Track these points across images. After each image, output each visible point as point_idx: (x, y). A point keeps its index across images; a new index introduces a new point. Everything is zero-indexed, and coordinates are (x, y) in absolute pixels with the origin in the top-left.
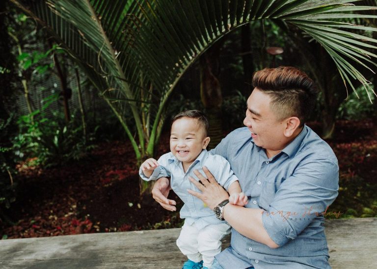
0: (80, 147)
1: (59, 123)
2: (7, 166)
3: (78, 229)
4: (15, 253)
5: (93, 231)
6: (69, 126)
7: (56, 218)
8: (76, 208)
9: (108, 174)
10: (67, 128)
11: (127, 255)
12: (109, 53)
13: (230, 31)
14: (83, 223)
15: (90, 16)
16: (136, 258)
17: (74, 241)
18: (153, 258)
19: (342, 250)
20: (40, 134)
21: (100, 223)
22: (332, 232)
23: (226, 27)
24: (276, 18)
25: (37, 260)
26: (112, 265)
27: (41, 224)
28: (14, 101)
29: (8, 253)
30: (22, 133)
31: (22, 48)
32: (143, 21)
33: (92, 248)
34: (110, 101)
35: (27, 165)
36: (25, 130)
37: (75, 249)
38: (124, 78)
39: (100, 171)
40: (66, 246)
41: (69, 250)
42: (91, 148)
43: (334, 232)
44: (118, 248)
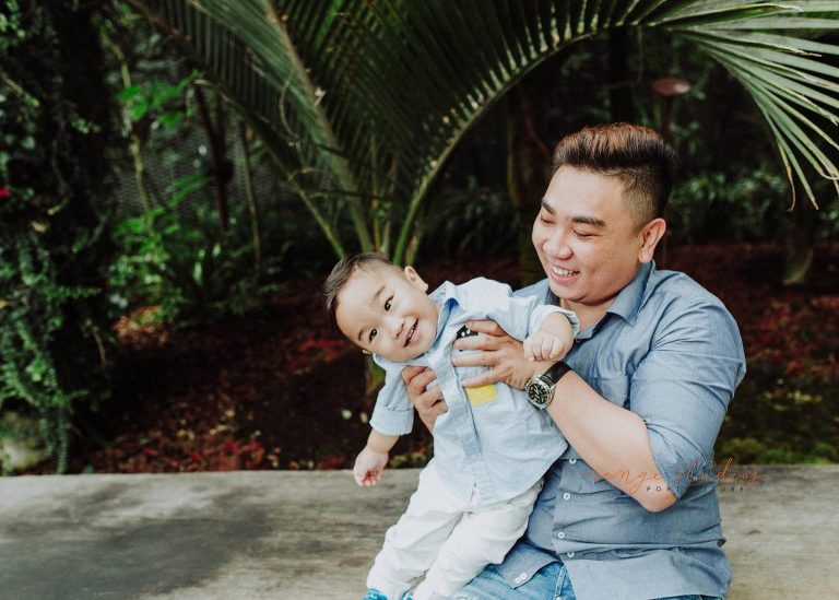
0: (248, 289)
1: (208, 235)
2: (94, 324)
3: (233, 460)
4: (104, 503)
5: (265, 465)
6: (225, 243)
7: (192, 436)
8: (235, 417)
9: (304, 347)
10: (222, 248)
11: (324, 518)
12: (303, 92)
13: (557, 49)
14: (246, 448)
15: (264, 13)
16: (341, 524)
17: (221, 484)
18: (376, 527)
19: (776, 532)
20: (166, 257)
21: (282, 451)
22: (759, 493)
23: (549, 40)
24: (653, 24)
25: (145, 520)
26: (292, 537)
27: (161, 446)
28: (109, 190)
29: (89, 503)
30: (130, 255)
31: (132, 69)
32: (373, 29)
33: (255, 500)
34: (307, 195)
35: (138, 322)
36: (136, 249)
37: (222, 501)
38: (335, 146)
39: (286, 341)
40: (203, 494)
41: (209, 502)
42: (271, 291)
43: (765, 492)
44: (307, 502)
